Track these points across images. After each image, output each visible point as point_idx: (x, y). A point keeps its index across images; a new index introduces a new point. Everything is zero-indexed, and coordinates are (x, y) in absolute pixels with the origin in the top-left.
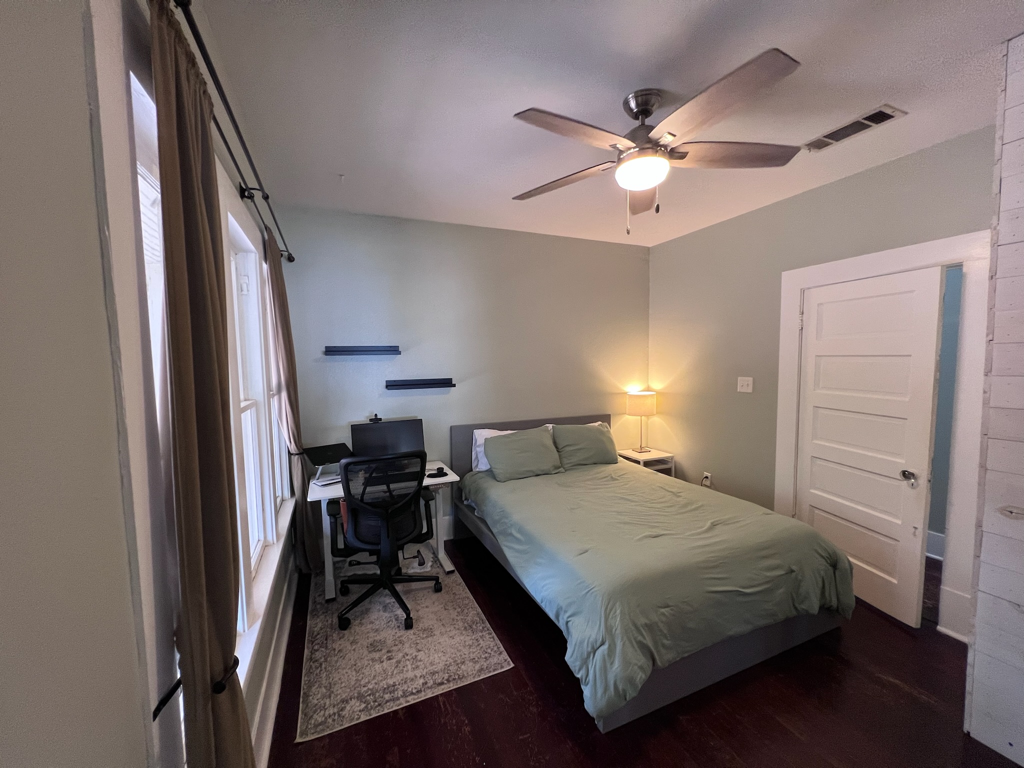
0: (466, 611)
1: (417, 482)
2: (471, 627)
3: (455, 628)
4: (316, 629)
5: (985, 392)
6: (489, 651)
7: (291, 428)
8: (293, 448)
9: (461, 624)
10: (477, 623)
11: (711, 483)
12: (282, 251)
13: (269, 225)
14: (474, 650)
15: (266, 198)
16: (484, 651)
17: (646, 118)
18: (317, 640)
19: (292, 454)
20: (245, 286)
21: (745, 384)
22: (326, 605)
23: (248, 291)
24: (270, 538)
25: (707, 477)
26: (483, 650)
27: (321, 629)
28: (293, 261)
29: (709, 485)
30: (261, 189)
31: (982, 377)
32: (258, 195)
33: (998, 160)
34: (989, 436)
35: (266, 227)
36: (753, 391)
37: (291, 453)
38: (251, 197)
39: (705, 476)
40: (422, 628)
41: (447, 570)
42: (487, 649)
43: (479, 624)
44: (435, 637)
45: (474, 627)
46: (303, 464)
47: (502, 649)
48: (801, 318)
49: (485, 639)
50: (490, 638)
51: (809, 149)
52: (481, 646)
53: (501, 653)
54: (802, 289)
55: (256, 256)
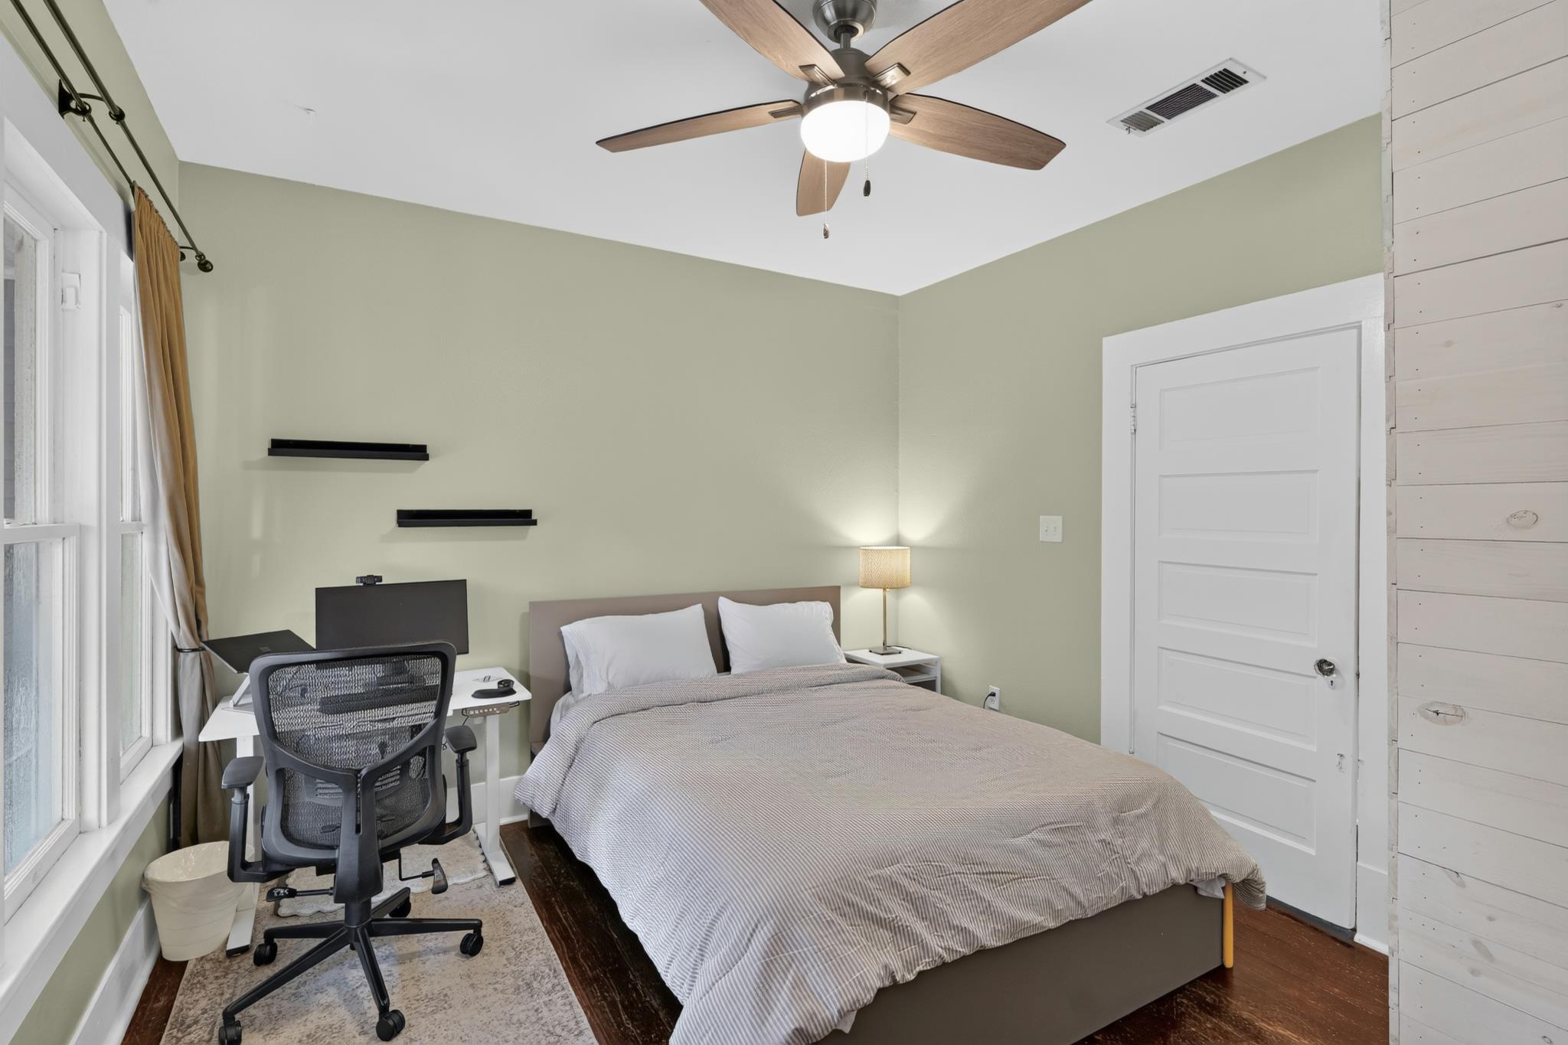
0: (525, 955)
1: (435, 702)
2: (529, 985)
3: (495, 989)
4: (191, 1013)
5: (1389, 513)
6: (558, 1030)
7: (181, 595)
8: (185, 641)
9: (510, 981)
10: (543, 977)
11: (1001, 704)
12: (182, 247)
13: (139, 183)
14: (526, 1031)
15: (119, 116)
16: (548, 1031)
17: (852, 37)
18: (190, 1034)
19: (180, 650)
20: (70, 294)
21: (1051, 528)
22: (227, 963)
23: (77, 301)
24: (91, 815)
25: (993, 695)
26: (546, 1028)
27: (204, 1011)
28: (210, 270)
29: (997, 708)
30: (105, 97)
31: (1384, 488)
32: (99, 110)
33: (1388, 144)
34: (1398, 586)
35: (133, 186)
36: (1063, 540)
37: (179, 647)
38: (84, 112)
39: (990, 692)
40: (427, 995)
41: (501, 877)
42: (554, 1027)
43: (547, 980)
44: (450, 1011)
45: (535, 984)
46: (205, 671)
47: (585, 1023)
48: (1132, 414)
49: (552, 1007)
50: (565, 1004)
51: (1128, 129)
52: (542, 1022)
53: (581, 1033)
54: (1132, 366)
55: (101, 238)
